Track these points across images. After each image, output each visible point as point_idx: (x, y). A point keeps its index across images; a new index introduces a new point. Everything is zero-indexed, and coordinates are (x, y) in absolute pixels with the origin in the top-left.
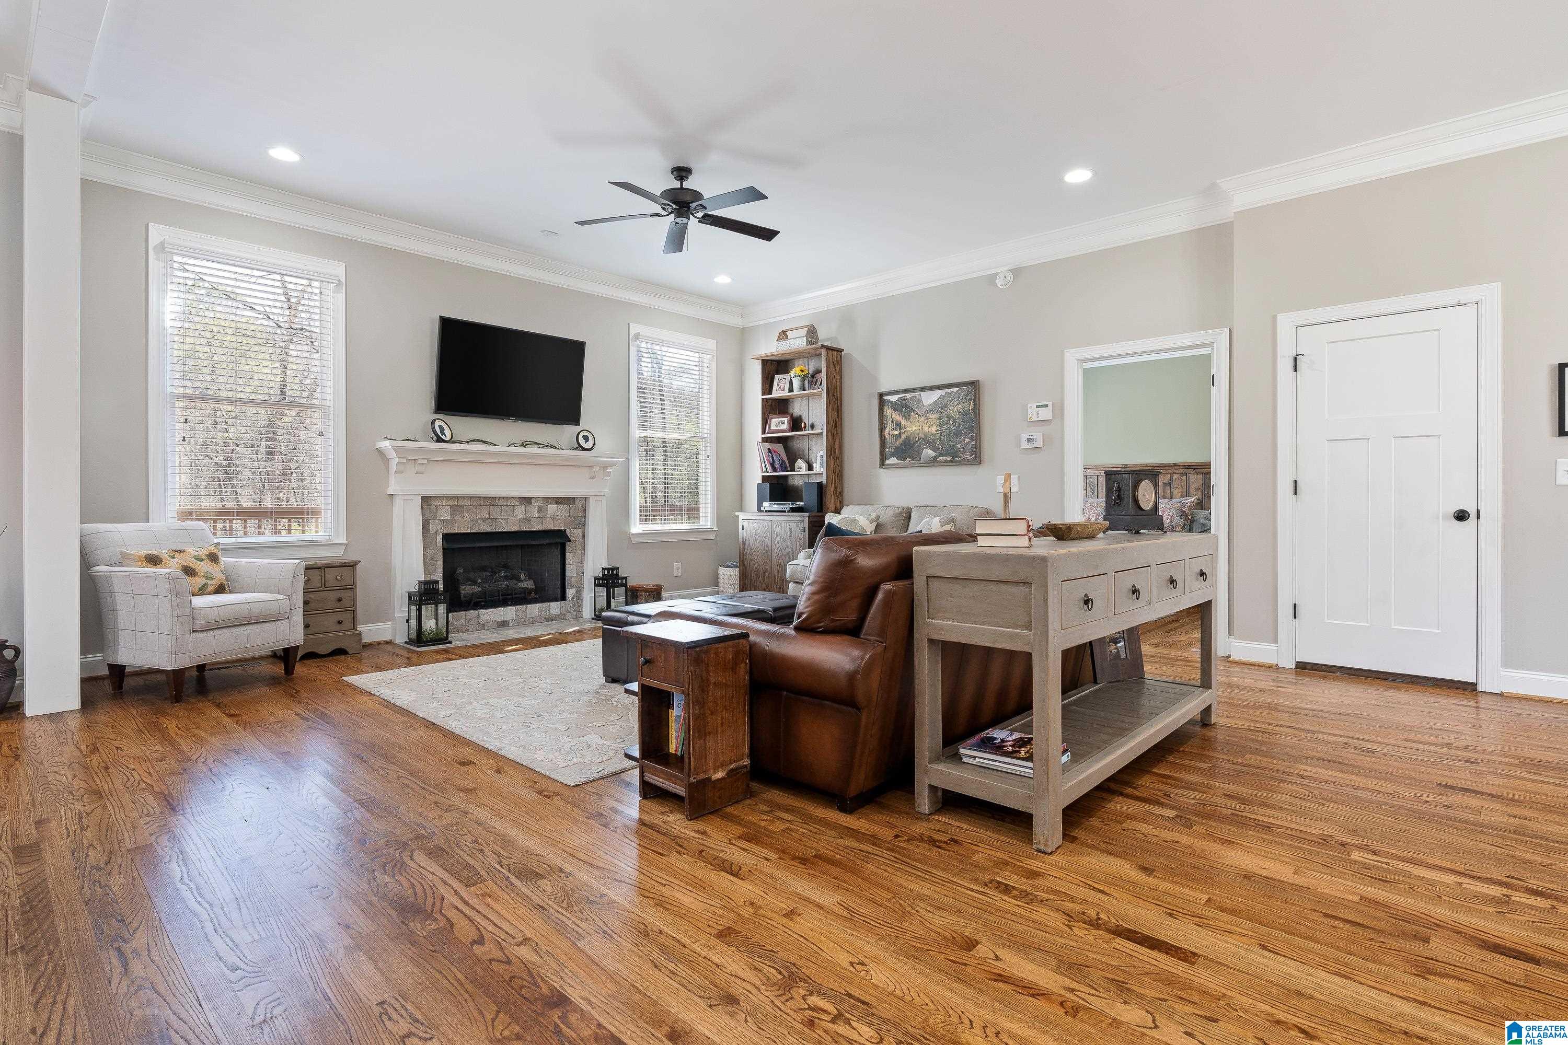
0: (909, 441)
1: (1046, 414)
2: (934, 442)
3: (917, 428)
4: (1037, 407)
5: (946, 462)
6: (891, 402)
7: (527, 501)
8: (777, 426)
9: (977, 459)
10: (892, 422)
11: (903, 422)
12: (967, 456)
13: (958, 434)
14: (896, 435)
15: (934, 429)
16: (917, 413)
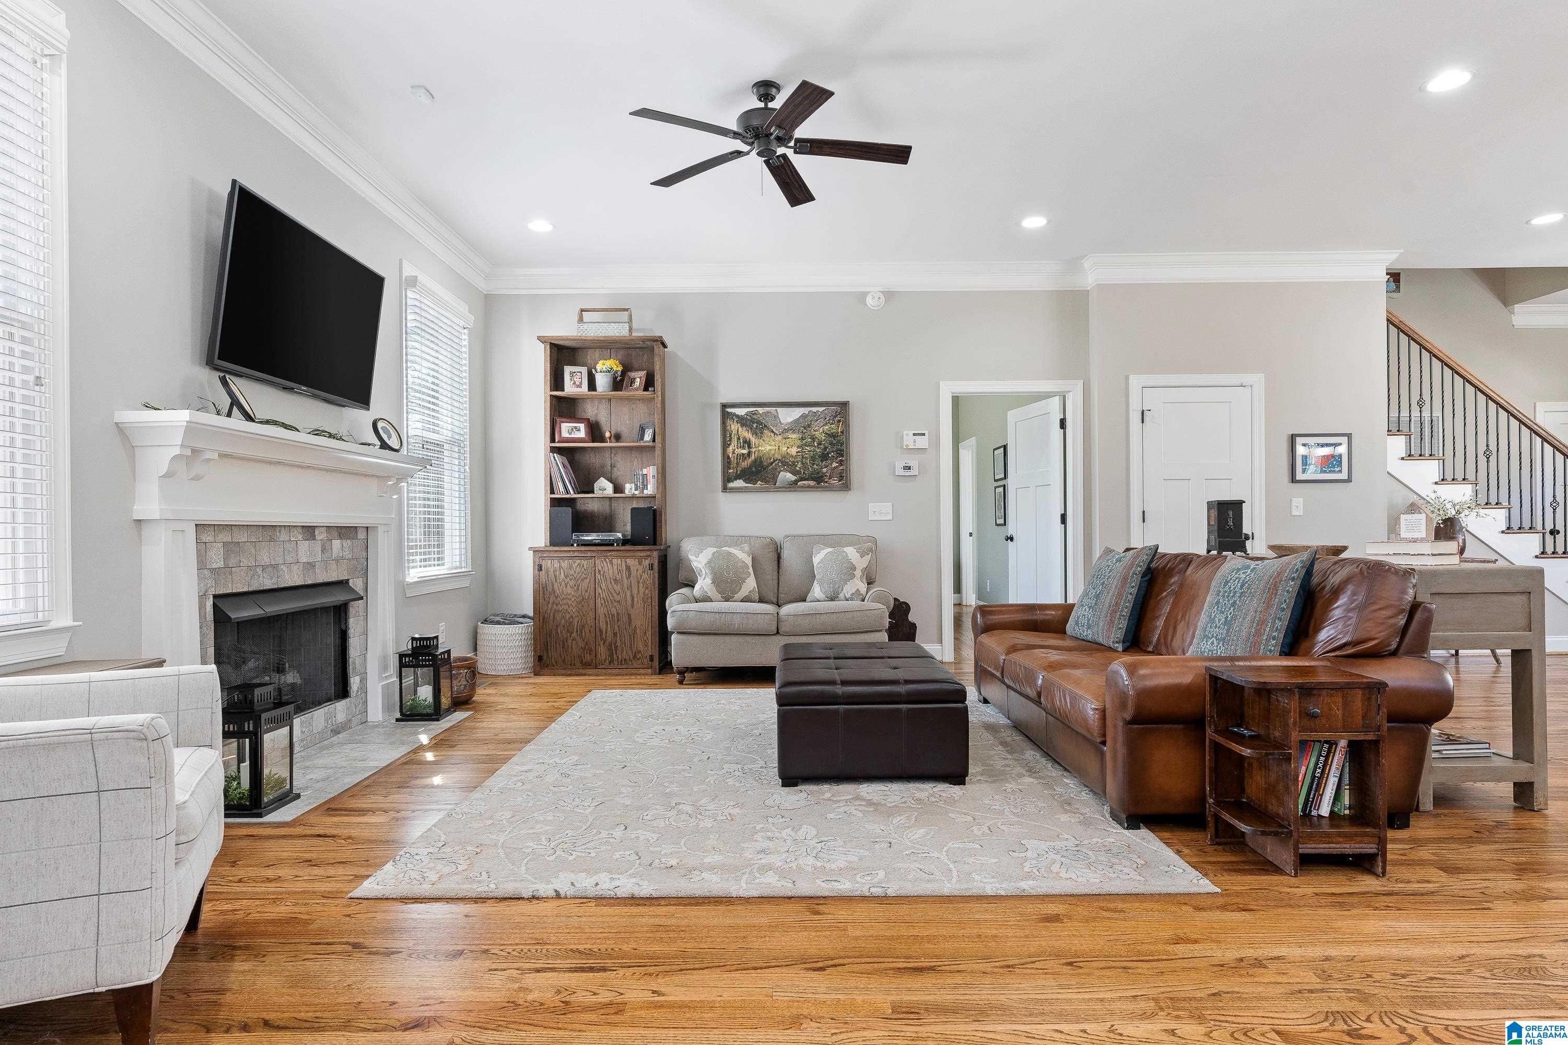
0: (761, 462)
1: (922, 442)
2: (794, 464)
3: (770, 448)
4: (914, 434)
5: (809, 487)
6: (738, 416)
7: (309, 531)
8: (570, 434)
9: (845, 484)
10: (739, 439)
11: (753, 440)
12: (834, 481)
13: (824, 457)
14: (743, 454)
15: (794, 451)
16: (773, 432)
